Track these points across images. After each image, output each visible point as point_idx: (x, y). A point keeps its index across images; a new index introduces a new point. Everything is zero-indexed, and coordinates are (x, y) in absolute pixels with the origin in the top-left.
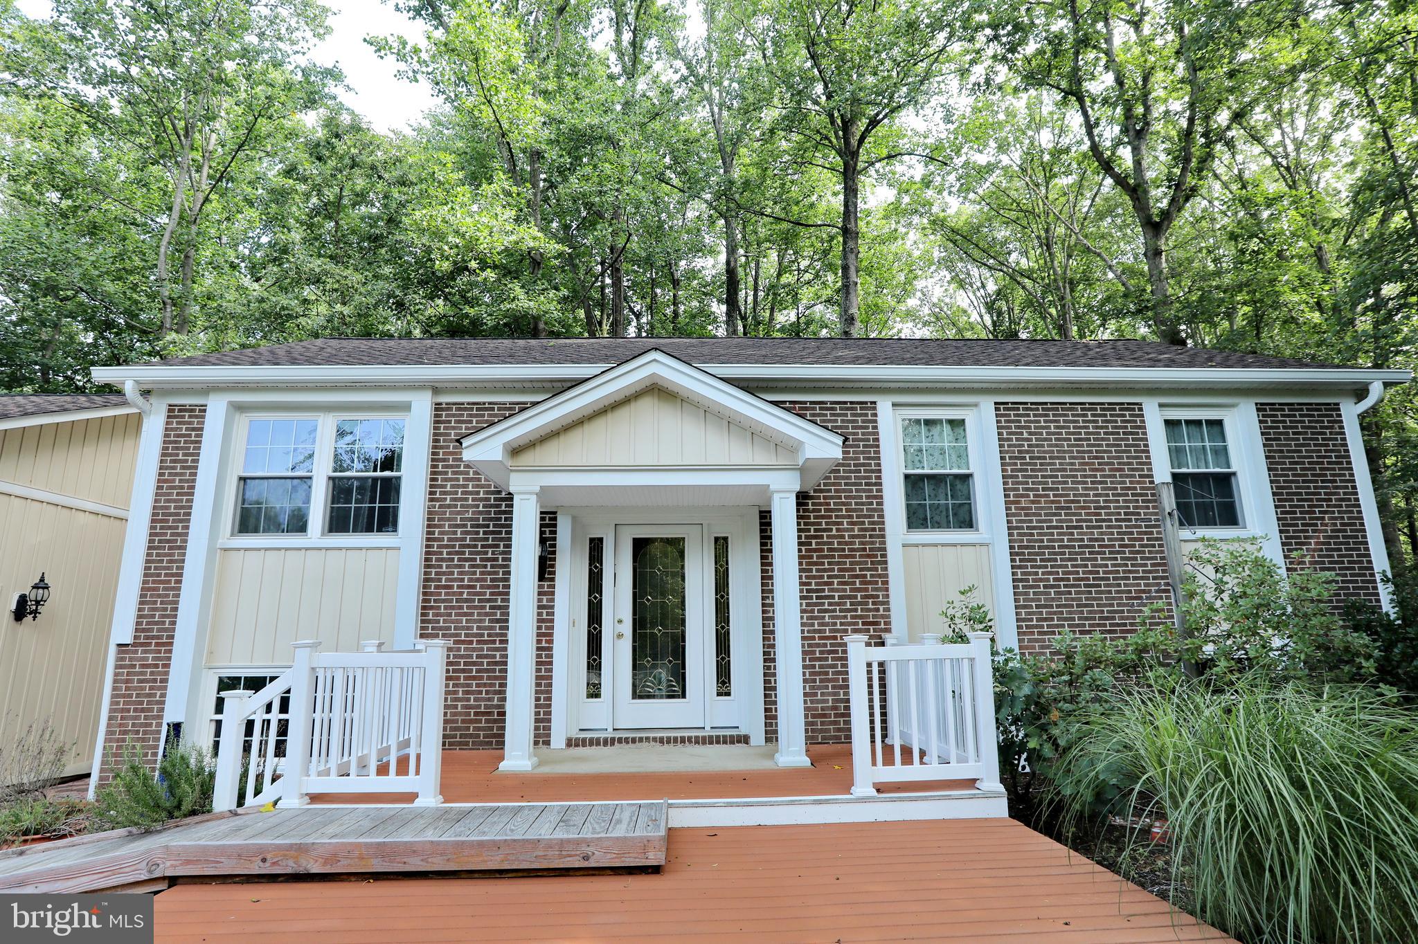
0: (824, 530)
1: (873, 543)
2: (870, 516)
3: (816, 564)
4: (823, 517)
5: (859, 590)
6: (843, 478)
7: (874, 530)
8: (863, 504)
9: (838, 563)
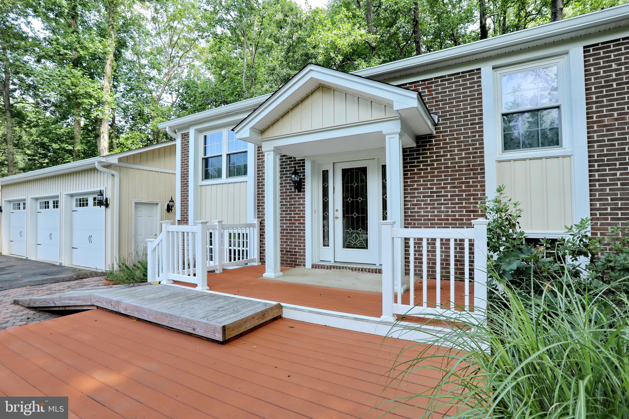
0: (442, 156)
1: (475, 161)
2: (473, 145)
3: (436, 176)
4: (441, 148)
5: (464, 191)
6: (456, 122)
7: (476, 153)
8: (469, 137)
9: (451, 175)
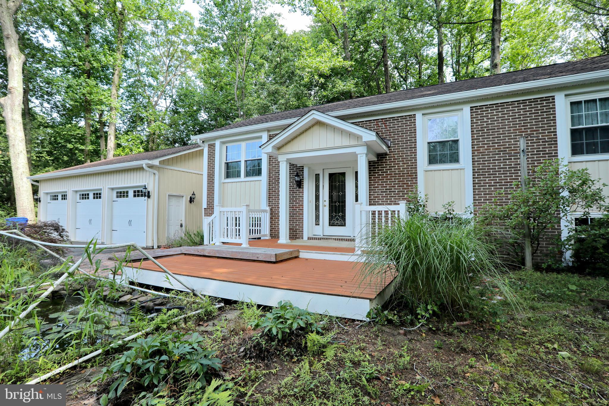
0: (393, 167)
1: (412, 171)
2: (411, 160)
3: (389, 179)
4: (392, 162)
5: (405, 189)
6: (401, 146)
7: (413, 165)
8: (408, 156)
9: (398, 179)
